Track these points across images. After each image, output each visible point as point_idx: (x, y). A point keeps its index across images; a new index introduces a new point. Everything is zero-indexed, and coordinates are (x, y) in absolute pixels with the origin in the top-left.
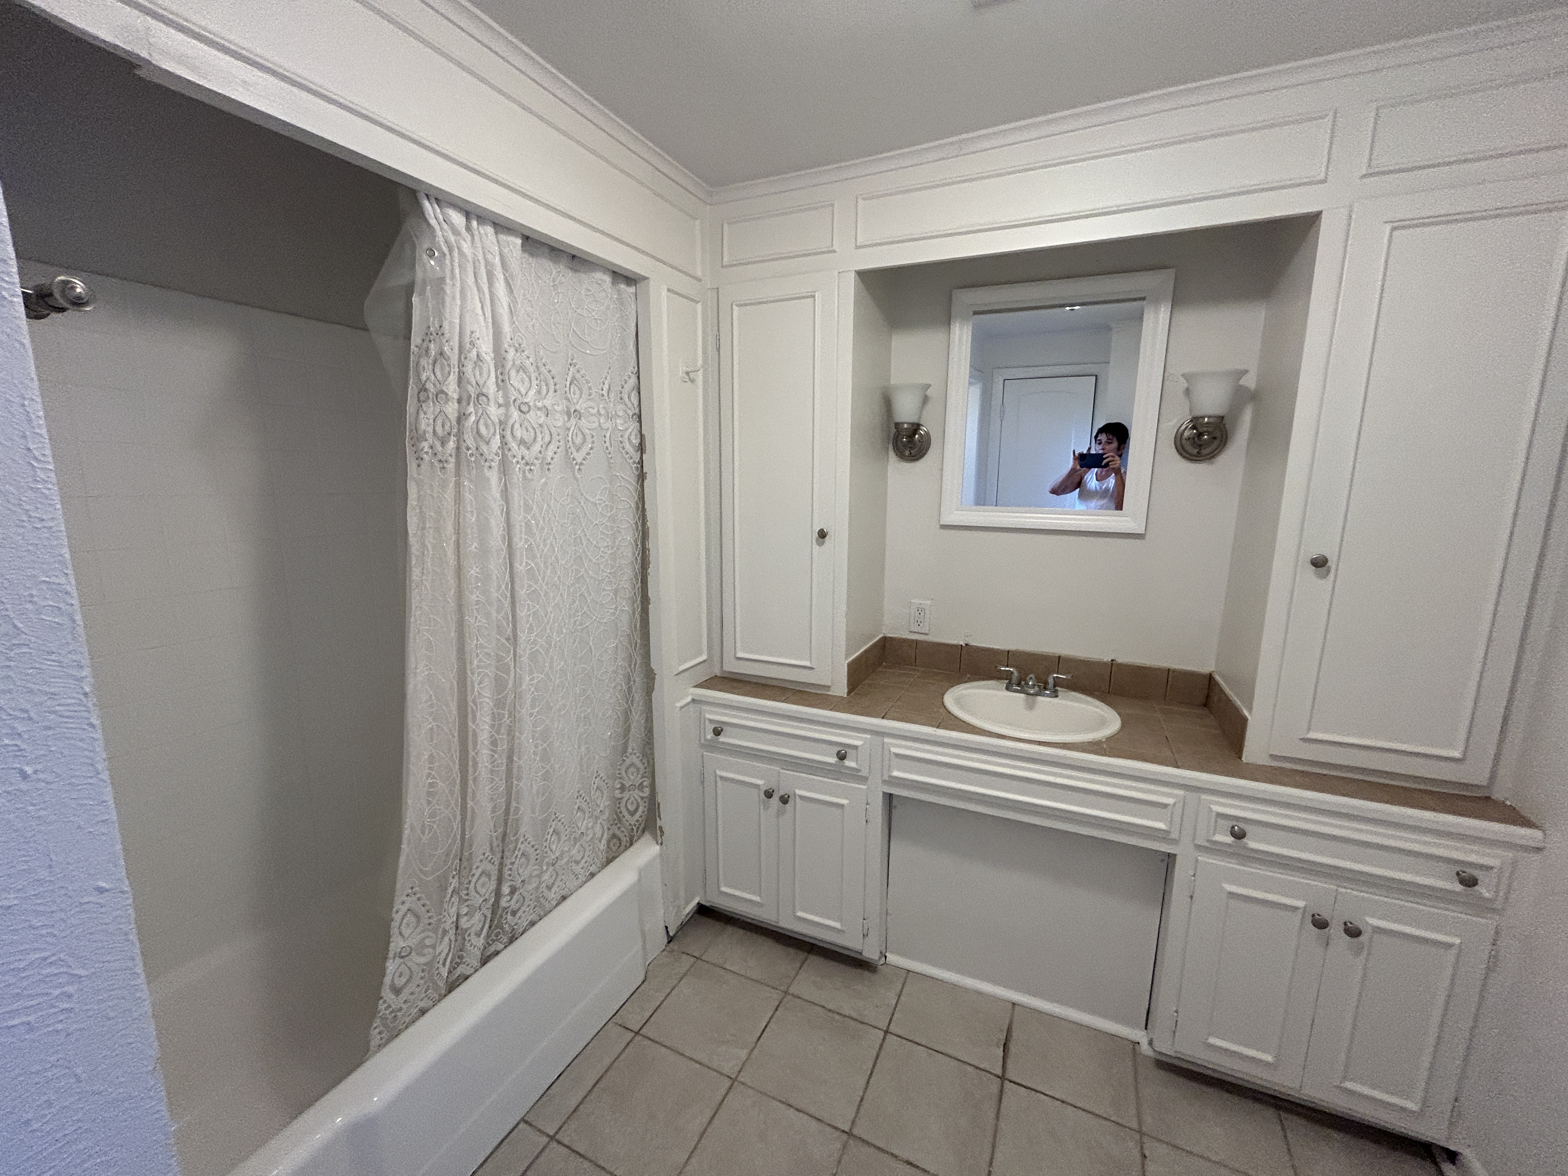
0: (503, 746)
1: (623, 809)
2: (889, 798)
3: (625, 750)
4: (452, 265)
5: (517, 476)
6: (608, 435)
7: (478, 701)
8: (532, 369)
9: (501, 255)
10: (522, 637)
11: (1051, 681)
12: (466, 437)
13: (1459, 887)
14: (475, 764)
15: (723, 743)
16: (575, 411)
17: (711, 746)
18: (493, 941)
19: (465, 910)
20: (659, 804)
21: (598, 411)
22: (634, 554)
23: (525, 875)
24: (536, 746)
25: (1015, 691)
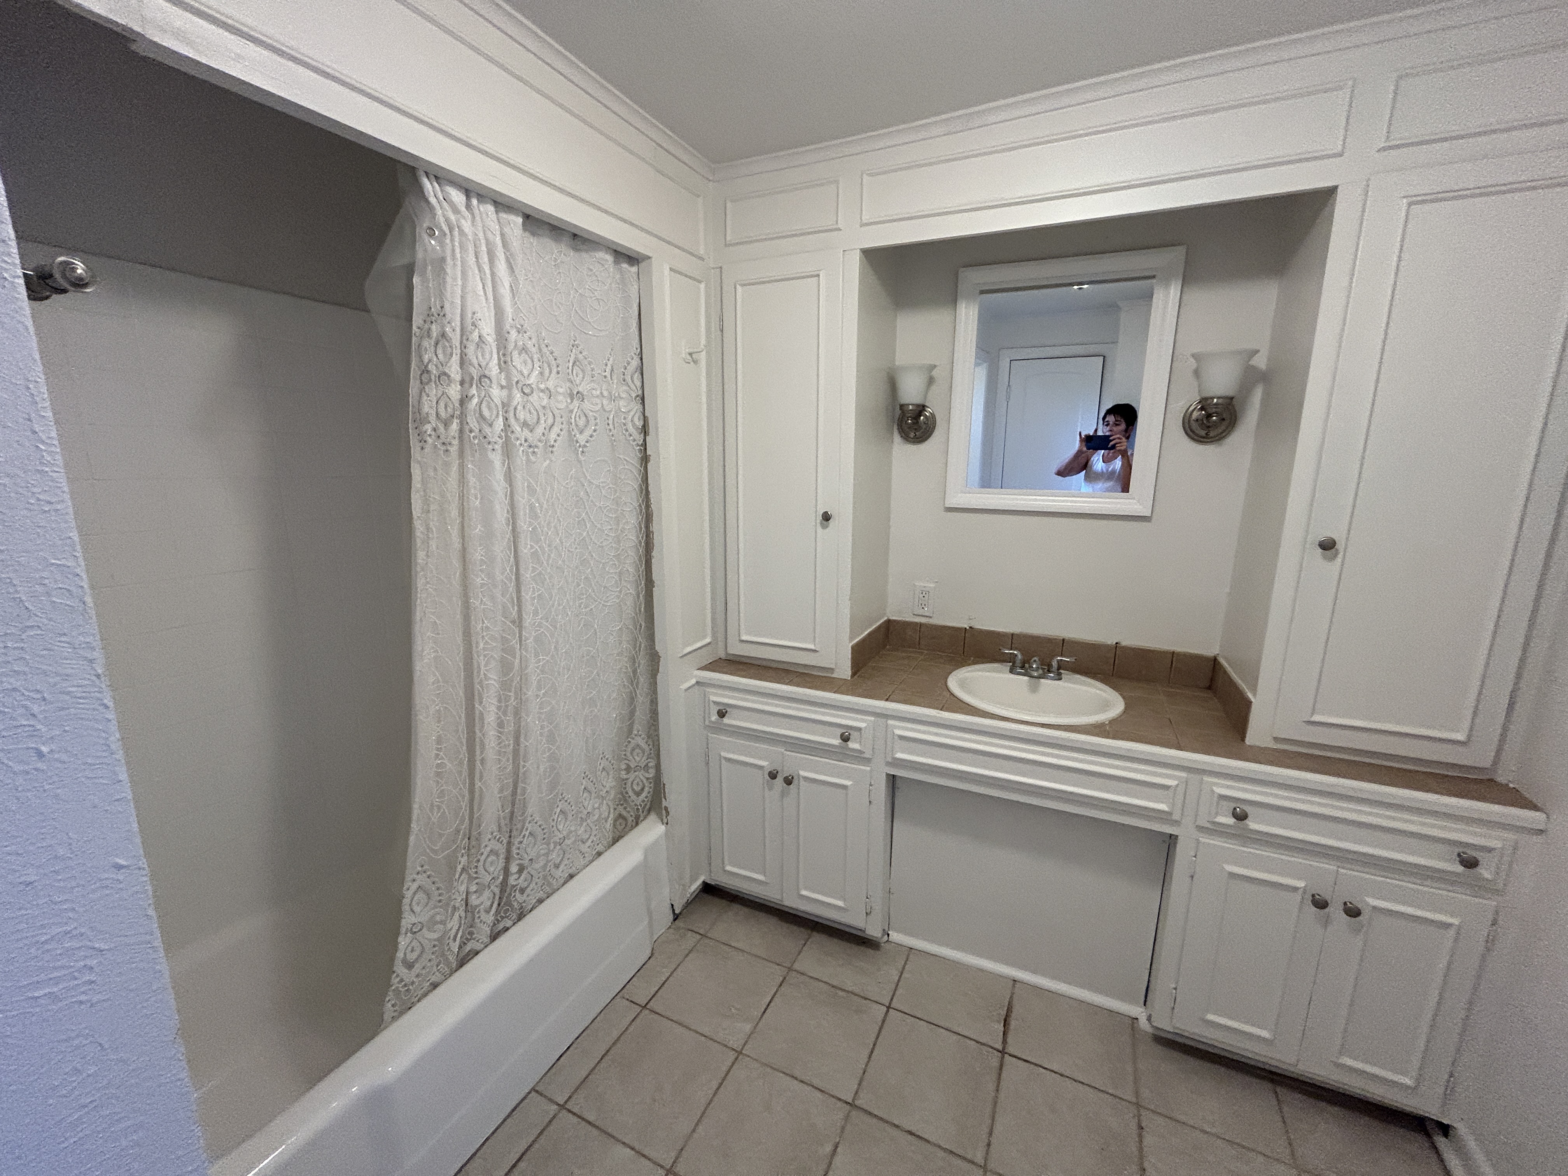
0: (510, 728)
1: (631, 793)
2: (892, 779)
3: (630, 731)
4: (453, 246)
5: (520, 458)
6: (611, 417)
7: (484, 683)
8: (533, 351)
9: (502, 234)
10: (528, 621)
11: (1055, 664)
12: (469, 419)
13: (1460, 869)
14: (483, 745)
15: (729, 725)
16: (578, 393)
17: (715, 728)
18: (502, 918)
19: (473, 888)
20: (665, 785)
21: (601, 393)
22: (638, 537)
23: (533, 854)
24: (542, 727)
25: (1019, 674)
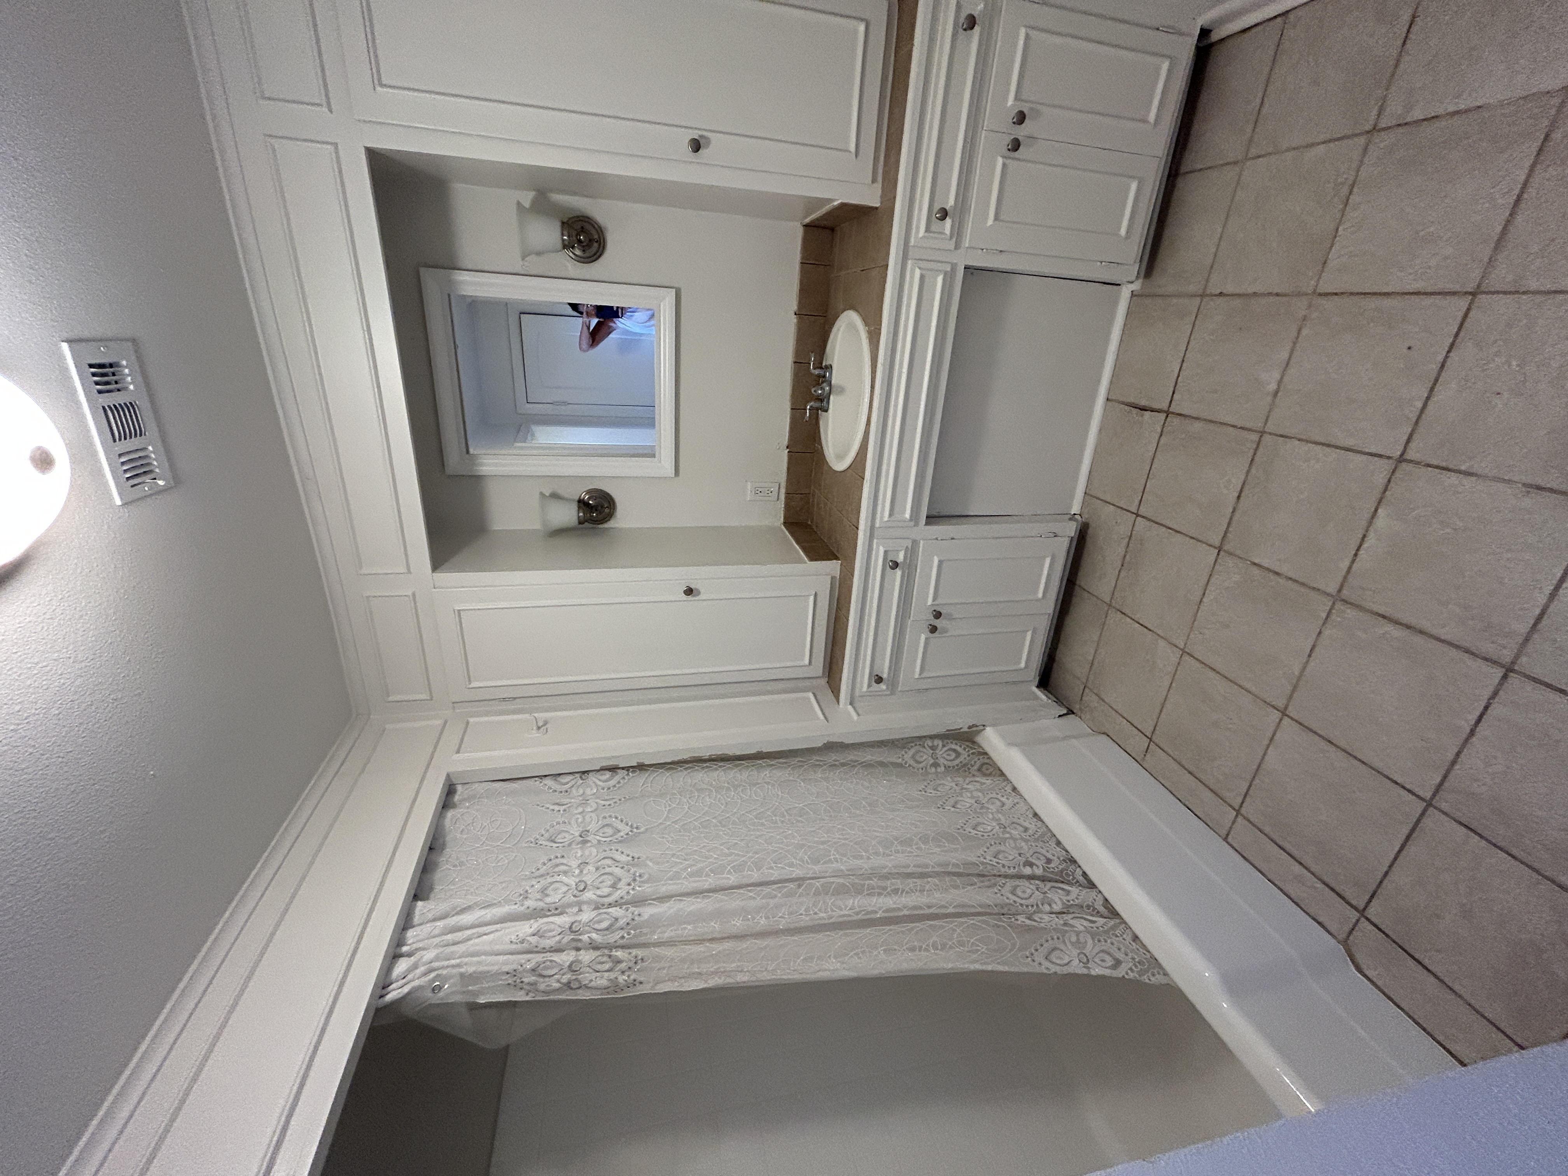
0: (898, 883)
1: (957, 762)
2: (932, 519)
3: (900, 765)
4: (448, 967)
5: (647, 889)
6: (603, 803)
7: (858, 909)
8: (543, 882)
9: (434, 920)
10: (798, 872)
11: (817, 372)
12: (612, 941)
13: (977, 28)
14: (915, 908)
15: (889, 674)
16: (581, 836)
17: (893, 685)
18: (1074, 878)
19: (1047, 908)
20: (948, 730)
21: (580, 813)
22: (716, 769)
23: (1014, 853)
24: (897, 852)
25: (828, 403)
